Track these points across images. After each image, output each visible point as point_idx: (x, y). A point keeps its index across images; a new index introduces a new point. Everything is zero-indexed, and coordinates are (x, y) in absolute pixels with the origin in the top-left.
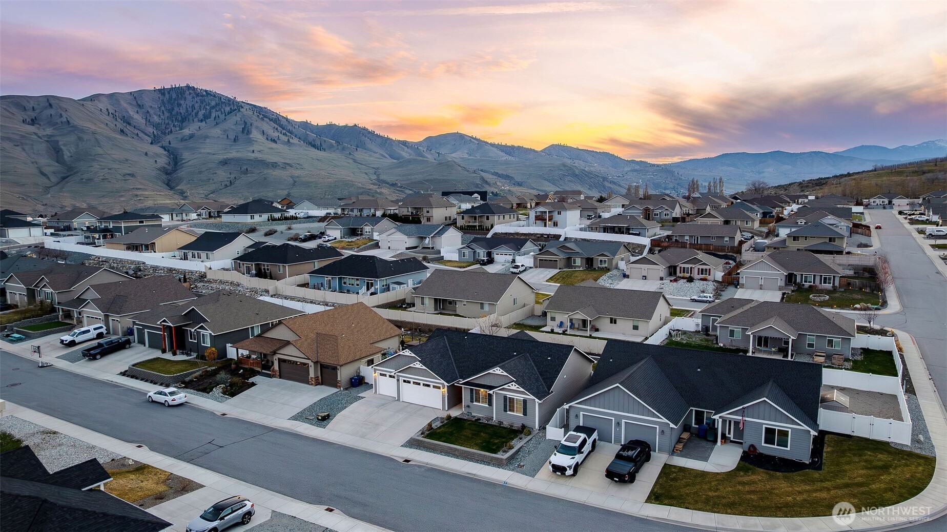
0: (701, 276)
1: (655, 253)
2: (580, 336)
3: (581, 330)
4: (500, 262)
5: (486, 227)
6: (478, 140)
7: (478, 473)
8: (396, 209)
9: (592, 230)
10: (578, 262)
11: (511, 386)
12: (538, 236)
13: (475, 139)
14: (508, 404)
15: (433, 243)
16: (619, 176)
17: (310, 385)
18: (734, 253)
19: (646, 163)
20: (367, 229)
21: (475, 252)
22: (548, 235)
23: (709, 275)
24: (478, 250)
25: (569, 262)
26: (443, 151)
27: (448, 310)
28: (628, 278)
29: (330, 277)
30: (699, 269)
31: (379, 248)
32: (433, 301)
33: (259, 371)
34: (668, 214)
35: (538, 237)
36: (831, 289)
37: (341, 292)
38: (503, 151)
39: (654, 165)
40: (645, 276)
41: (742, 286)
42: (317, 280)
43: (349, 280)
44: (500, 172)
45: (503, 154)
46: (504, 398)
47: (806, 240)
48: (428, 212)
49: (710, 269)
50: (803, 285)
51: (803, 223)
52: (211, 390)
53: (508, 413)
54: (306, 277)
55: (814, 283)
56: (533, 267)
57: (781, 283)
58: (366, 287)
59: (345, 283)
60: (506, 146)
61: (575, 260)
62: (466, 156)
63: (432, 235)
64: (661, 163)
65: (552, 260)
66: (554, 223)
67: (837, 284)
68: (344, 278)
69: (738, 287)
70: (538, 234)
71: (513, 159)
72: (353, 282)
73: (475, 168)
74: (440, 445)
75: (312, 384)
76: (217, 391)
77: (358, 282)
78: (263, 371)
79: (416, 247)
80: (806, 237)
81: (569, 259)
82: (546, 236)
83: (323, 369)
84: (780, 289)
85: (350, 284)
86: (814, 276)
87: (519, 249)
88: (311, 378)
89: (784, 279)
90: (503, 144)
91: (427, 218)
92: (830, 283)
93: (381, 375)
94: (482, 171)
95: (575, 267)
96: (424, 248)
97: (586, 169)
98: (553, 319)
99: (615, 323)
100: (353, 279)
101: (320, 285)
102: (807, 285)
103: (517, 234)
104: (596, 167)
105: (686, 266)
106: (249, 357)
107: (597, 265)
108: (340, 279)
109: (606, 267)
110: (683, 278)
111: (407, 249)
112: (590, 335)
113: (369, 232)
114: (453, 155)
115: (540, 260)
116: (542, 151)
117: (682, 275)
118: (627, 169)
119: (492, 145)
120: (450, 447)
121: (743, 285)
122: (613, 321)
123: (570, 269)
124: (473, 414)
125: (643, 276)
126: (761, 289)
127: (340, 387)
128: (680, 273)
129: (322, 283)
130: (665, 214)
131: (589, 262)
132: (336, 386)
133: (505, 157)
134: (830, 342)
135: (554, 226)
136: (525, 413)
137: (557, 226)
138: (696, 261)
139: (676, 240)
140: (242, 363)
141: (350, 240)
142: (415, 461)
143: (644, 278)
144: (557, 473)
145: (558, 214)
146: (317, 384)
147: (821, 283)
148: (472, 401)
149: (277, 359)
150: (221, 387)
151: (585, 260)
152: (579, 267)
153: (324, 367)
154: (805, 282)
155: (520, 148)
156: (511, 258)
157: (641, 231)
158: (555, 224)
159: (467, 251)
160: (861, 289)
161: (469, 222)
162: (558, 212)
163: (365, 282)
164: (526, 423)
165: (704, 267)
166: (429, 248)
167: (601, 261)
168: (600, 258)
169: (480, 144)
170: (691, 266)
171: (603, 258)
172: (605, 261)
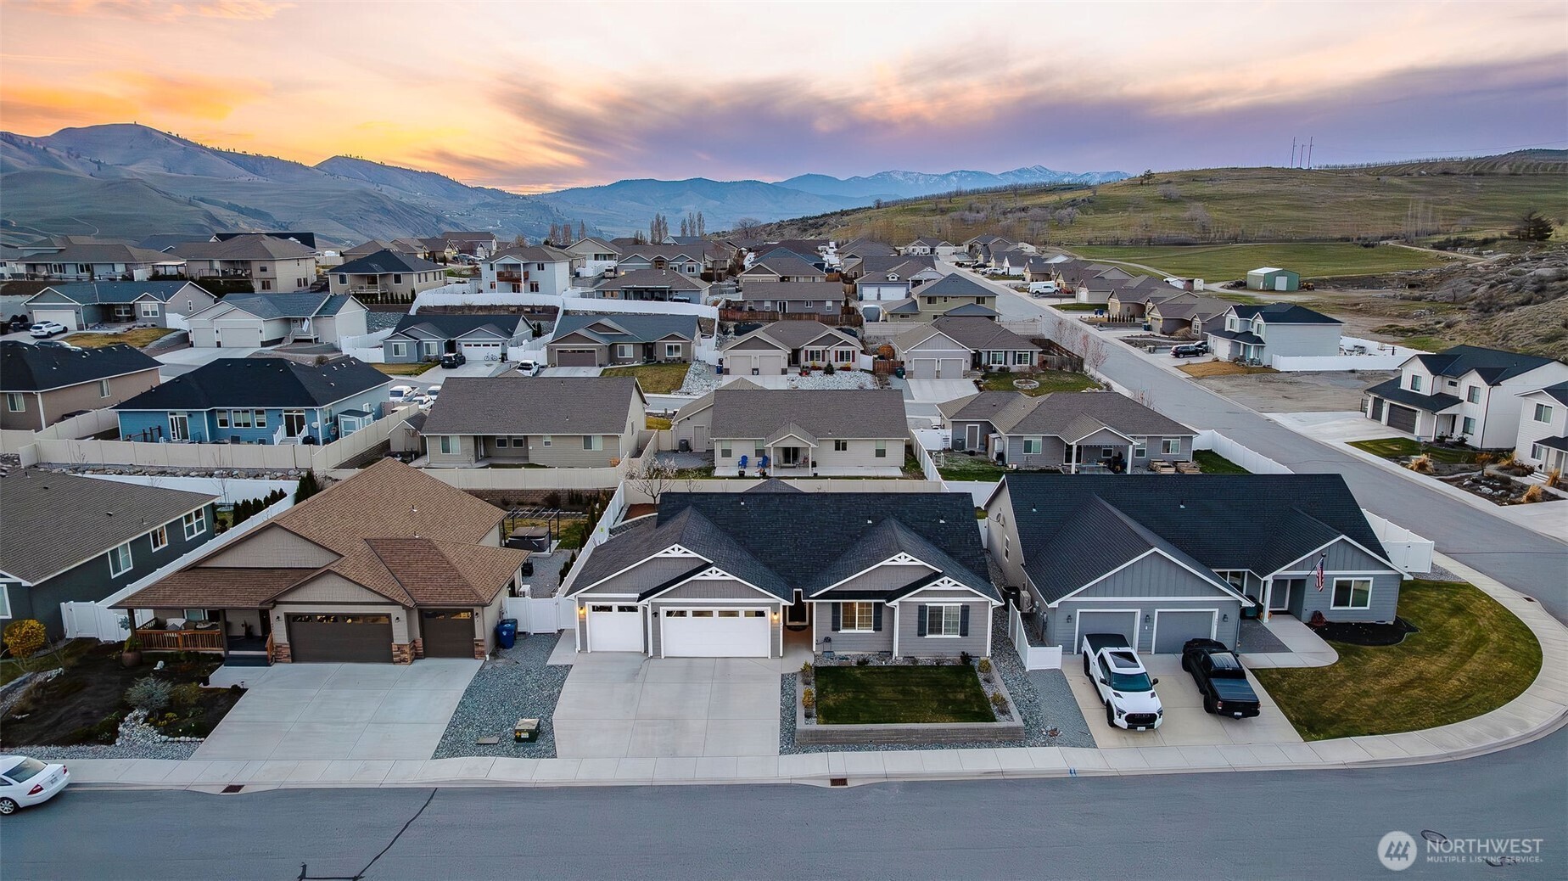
0: (841, 364)
1: (730, 332)
2: (798, 478)
3: (782, 467)
4: (478, 361)
5: (402, 296)
6: (185, 141)
7: (1005, 767)
8: (181, 265)
9: (604, 296)
10: (629, 351)
11: (941, 584)
12: (513, 309)
13: (177, 139)
14: (929, 620)
15: (317, 329)
16: (462, 215)
17: (394, 663)
18: (851, 325)
19: (503, 192)
20: (148, 306)
21: (419, 344)
22: (533, 308)
23: (853, 361)
24: (425, 340)
25: (613, 354)
26: (107, 158)
27: (498, 457)
28: (728, 374)
29: (182, 413)
30: (837, 352)
31: (192, 346)
32: (471, 443)
33: (219, 655)
34: (693, 268)
35: (514, 312)
36: (1028, 370)
37: (216, 443)
38: (238, 164)
39: (517, 197)
40: (757, 369)
41: (911, 376)
42: (148, 419)
43: (235, 416)
44: (242, 205)
45: (242, 171)
46: (920, 610)
47: (945, 301)
48: (264, 270)
49: (853, 352)
50: (991, 367)
51: (896, 279)
52: (116, 734)
53: (928, 636)
54: (107, 416)
55: (1005, 363)
56: (547, 366)
57: (966, 366)
58: (284, 426)
59: (224, 423)
60: (244, 156)
61: (622, 350)
62: (163, 172)
63: (313, 315)
64: (526, 194)
65: (583, 351)
66: (532, 285)
67: (1035, 363)
68: (220, 411)
69: (904, 376)
70: (512, 306)
71: (262, 180)
72: (242, 418)
73: (189, 195)
74: (872, 731)
75: (403, 661)
76: (134, 728)
77: (263, 418)
78: (231, 653)
79: (279, 341)
80: (946, 298)
81: (612, 347)
82: (529, 310)
83: (426, 620)
84: (966, 375)
85: (237, 425)
86: (1006, 352)
87: (510, 335)
88: (400, 647)
89: (969, 360)
90: (239, 151)
91: (263, 282)
92: (1026, 362)
93: (595, 609)
94: (202, 200)
95: (624, 361)
96: (296, 341)
97: (404, 200)
98: (727, 453)
99: (844, 449)
100: (247, 411)
101: (156, 433)
102: (996, 367)
103: (470, 307)
104: (419, 197)
105: (815, 348)
106: (159, 625)
107: (662, 354)
108: (211, 414)
109: (679, 358)
110: (815, 368)
111: (264, 344)
112: (815, 475)
113: (154, 313)
114: (133, 168)
115: (559, 351)
116: (320, 167)
117: (810, 363)
118: (471, 202)
119: (217, 153)
120: (896, 730)
121: (912, 372)
122: (840, 446)
123: (614, 364)
124: (837, 653)
125: (754, 369)
126: (938, 377)
127: (482, 654)
128: (807, 360)
129: (159, 428)
130: (689, 269)
131: (648, 350)
132: (470, 654)
133: (245, 177)
134: (1166, 445)
135: (532, 290)
136: (964, 633)
137: (537, 290)
138: (831, 340)
139: (750, 309)
140: (150, 645)
141: (111, 332)
142: (856, 777)
143: (756, 372)
144: (1139, 728)
145: (539, 269)
146: (417, 657)
147: (1014, 364)
148: (836, 628)
149: (283, 617)
150: (136, 718)
151: (641, 347)
152: (632, 360)
153: (428, 616)
154: (994, 362)
155: (273, 160)
156: (497, 352)
157: (693, 296)
158: (534, 288)
159: (403, 343)
160: (1060, 368)
161: (362, 288)
162: (539, 265)
163: (280, 416)
164: (970, 651)
165: (845, 349)
166: (310, 341)
167: (670, 348)
168: (668, 343)
169: (190, 150)
170: (823, 347)
171: (674, 343)
172: (677, 348)
